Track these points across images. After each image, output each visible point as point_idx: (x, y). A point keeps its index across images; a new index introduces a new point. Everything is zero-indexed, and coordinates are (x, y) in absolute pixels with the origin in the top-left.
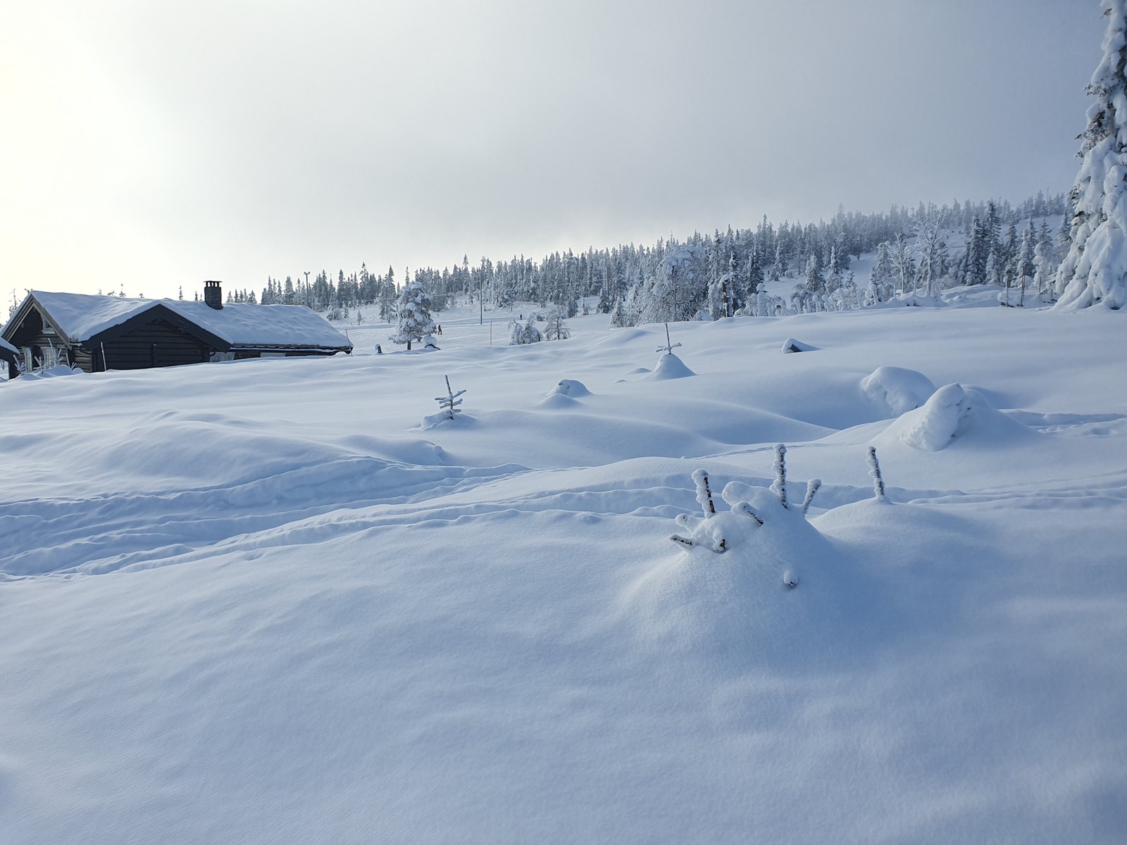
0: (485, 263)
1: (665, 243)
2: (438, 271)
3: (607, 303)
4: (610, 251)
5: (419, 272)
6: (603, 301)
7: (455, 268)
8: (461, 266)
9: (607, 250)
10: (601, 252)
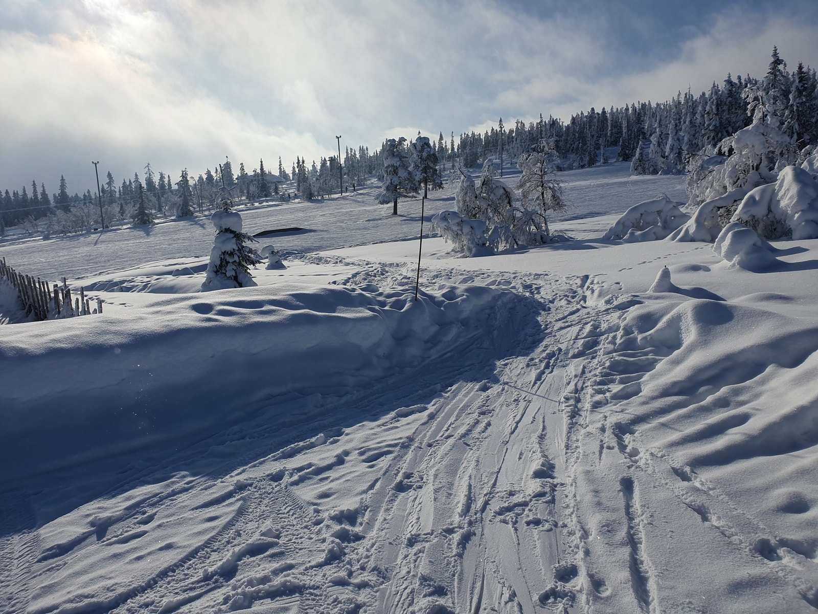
0: (519, 125)
1: (683, 96)
2: (480, 134)
3: (627, 152)
4: (630, 107)
5: (463, 136)
6: (622, 150)
7: (493, 129)
8: (497, 128)
9: (627, 106)
10: (621, 109)
